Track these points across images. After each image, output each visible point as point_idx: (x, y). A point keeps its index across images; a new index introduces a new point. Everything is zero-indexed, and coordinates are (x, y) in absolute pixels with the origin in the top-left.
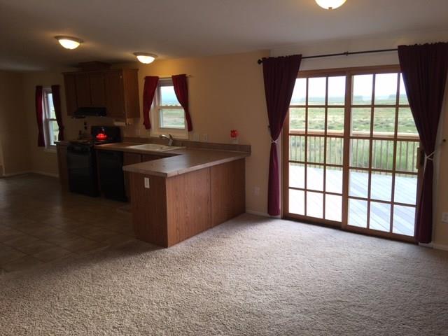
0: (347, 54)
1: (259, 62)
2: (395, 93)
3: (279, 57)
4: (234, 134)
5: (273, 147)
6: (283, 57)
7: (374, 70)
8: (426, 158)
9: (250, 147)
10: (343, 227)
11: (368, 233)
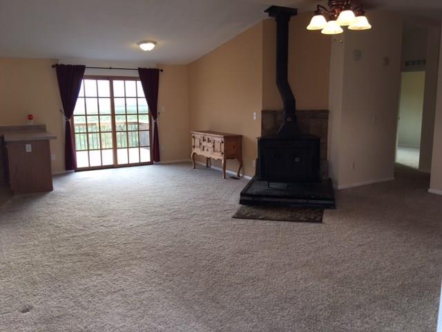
0: (111, 68)
1: (53, 66)
3: (68, 65)
4: (30, 117)
5: (68, 123)
6: (71, 66)
7: (124, 78)
8: (153, 122)
9: (45, 126)
10: (115, 166)
11: (129, 165)
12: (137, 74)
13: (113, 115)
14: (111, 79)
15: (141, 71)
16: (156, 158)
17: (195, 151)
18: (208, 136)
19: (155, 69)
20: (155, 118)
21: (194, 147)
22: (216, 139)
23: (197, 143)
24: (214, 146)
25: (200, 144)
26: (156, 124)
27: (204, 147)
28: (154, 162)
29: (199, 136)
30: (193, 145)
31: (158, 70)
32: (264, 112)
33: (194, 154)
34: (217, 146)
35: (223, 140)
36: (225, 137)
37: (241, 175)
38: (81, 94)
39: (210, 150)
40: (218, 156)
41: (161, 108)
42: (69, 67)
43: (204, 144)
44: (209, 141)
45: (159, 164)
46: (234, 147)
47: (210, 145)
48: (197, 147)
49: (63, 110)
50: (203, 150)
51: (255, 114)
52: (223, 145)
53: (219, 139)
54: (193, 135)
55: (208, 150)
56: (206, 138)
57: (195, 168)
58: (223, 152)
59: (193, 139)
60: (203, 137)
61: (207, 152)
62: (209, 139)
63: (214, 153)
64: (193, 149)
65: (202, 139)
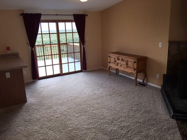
0: (57, 15)
1: (21, 15)
2: (72, 29)
4: (8, 49)
6: (32, 14)
7: (65, 21)
8: (82, 47)
9: (18, 53)
10: (61, 74)
11: (69, 73)
12: (72, 18)
13: (59, 44)
14: (57, 22)
15: (75, 16)
16: (84, 68)
17: (110, 65)
19: (83, 15)
20: (83, 45)
21: (110, 62)
22: (128, 59)
23: (112, 60)
24: (127, 64)
25: (115, 61)
26: (84, 48)
27: (118, 63)
28: (83, 70)
29: (114, 57)
31: (85, 15)
32: (170, 43)
34: (130, 64)
35: (136, 61)
36: (137, 59)
38: (39, 32)
39: (123, 66)
40: (131, 70)
41: (87, 38)
42: (31, 15)
43: (118, 61)
44: (123, 60)
45: (86, 71)
47: (124, 63)
48: (113, 62)
49: (29, 43)
50: (118, 65)
51: (160, 43)
52: (136, 64)
54: (109, 55)
55: (121, 65)
56: (120, 58)
57: (110, 75)
58: (136, 68)
59: (109, 58)
60: (118, 57)
61: (120, 67)
62: (122, 59)
63: (127, 68)
64: (109, 63)
65: (117, 59)
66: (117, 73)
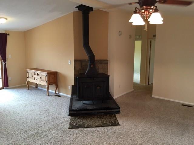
16: (6, 85)
18: (37, 72)
19: (4, 34)
20: (5, 62)
22: (42, 74)
23: (30, 75)
24: (41, 78)
25: (32, 76)
26: (5, 65)
27: (34, 78)
28: (5, 87)
29: (32, 72)
30: (27, 76)
31: (6, 34)
33: (28, 81)
34: (43, 78)
35: (47, 75)
36: (48, 73)
37: (57, 92)
40: (44, 83)
43: (34, 76)
46: (53, 78)
47: (39, 77)
48: (30, 77)
50: (34, 79)
52: (47, 77)
53: (44, 74)
54: (27, 71)
55: (37, 79)
56: (36, 73)
57: (28, 89)
58: (47, 81)
59: (27, 73)
60: (34, 73)
61: (36, 81)
62: (37, 74)
63: (41, 82)
64: (27, 78)
65: (33, 74)
66: (36, 88)
